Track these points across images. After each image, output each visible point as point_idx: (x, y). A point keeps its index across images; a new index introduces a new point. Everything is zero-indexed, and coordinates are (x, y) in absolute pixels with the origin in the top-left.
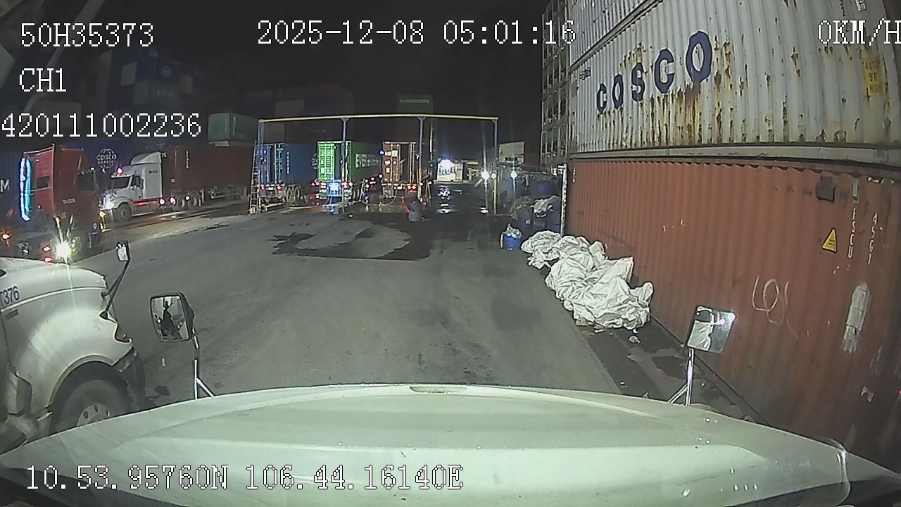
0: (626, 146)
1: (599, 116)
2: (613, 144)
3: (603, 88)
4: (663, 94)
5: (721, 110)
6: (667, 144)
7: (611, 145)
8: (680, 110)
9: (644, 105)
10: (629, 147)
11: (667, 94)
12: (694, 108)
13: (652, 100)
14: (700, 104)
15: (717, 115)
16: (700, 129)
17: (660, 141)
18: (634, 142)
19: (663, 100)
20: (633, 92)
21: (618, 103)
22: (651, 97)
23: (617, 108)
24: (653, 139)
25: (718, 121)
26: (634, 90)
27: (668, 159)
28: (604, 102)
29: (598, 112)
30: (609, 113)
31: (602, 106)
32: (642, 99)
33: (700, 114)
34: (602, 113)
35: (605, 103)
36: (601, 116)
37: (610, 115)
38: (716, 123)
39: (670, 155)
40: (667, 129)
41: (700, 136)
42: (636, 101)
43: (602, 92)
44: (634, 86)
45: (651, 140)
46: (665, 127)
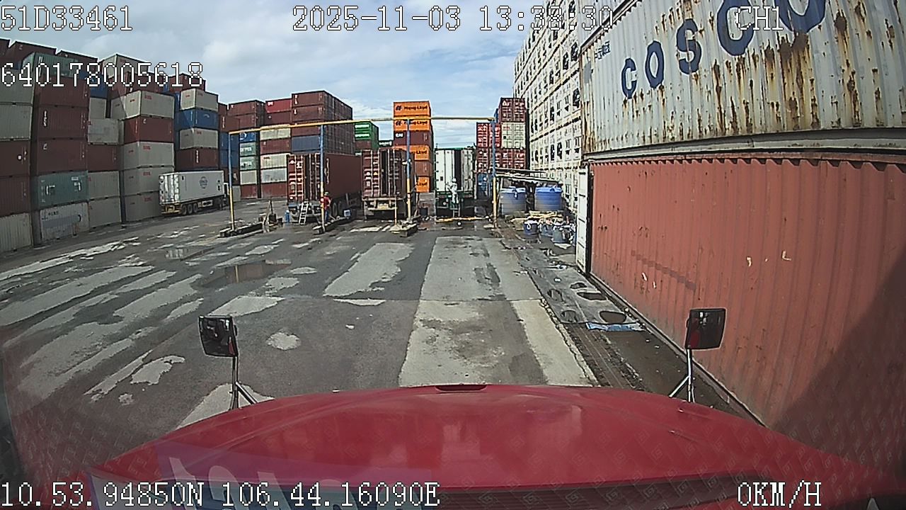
0: (673, 138)
1: (625, 102)
2: (651, 137)
3: (630, 64)
4: (737, 57)
5: (853, 73)
6: (749, 130)
7: (647, 139)
8: (772, 77)
9: (702, 77)
10: (678, 139)
11: (743, 56)
12: (799, 74)
13: (716, 69)
14: (810, 66)
15: (847, 81)
16: (814, 106)
17: (735, 127)
18: (686, 132)
19: (738, 65)
20: (680, 61)
21: (656, 81)
22: (713, 64)
23: (655, 88)
24: (722, 124)
25: (849, 90)
26: (681, 58)
27: (753, 154)
28: (632, 82)
29: (625, 96)
30: (642, 95)
31: (629, 87)
32: (698, 69)
33: (812, 81)
34: (631, 98)
35: (634, 83)
36: (630, 100)
37: (642, 99)
38: (847, 93)
39: (755, 148)
40: (747, 108)
41: (814, 116)
42: (688, 74)
43: (629, 70)
44: (680, 52)
45: (719, 128)
46: (743, 106)
